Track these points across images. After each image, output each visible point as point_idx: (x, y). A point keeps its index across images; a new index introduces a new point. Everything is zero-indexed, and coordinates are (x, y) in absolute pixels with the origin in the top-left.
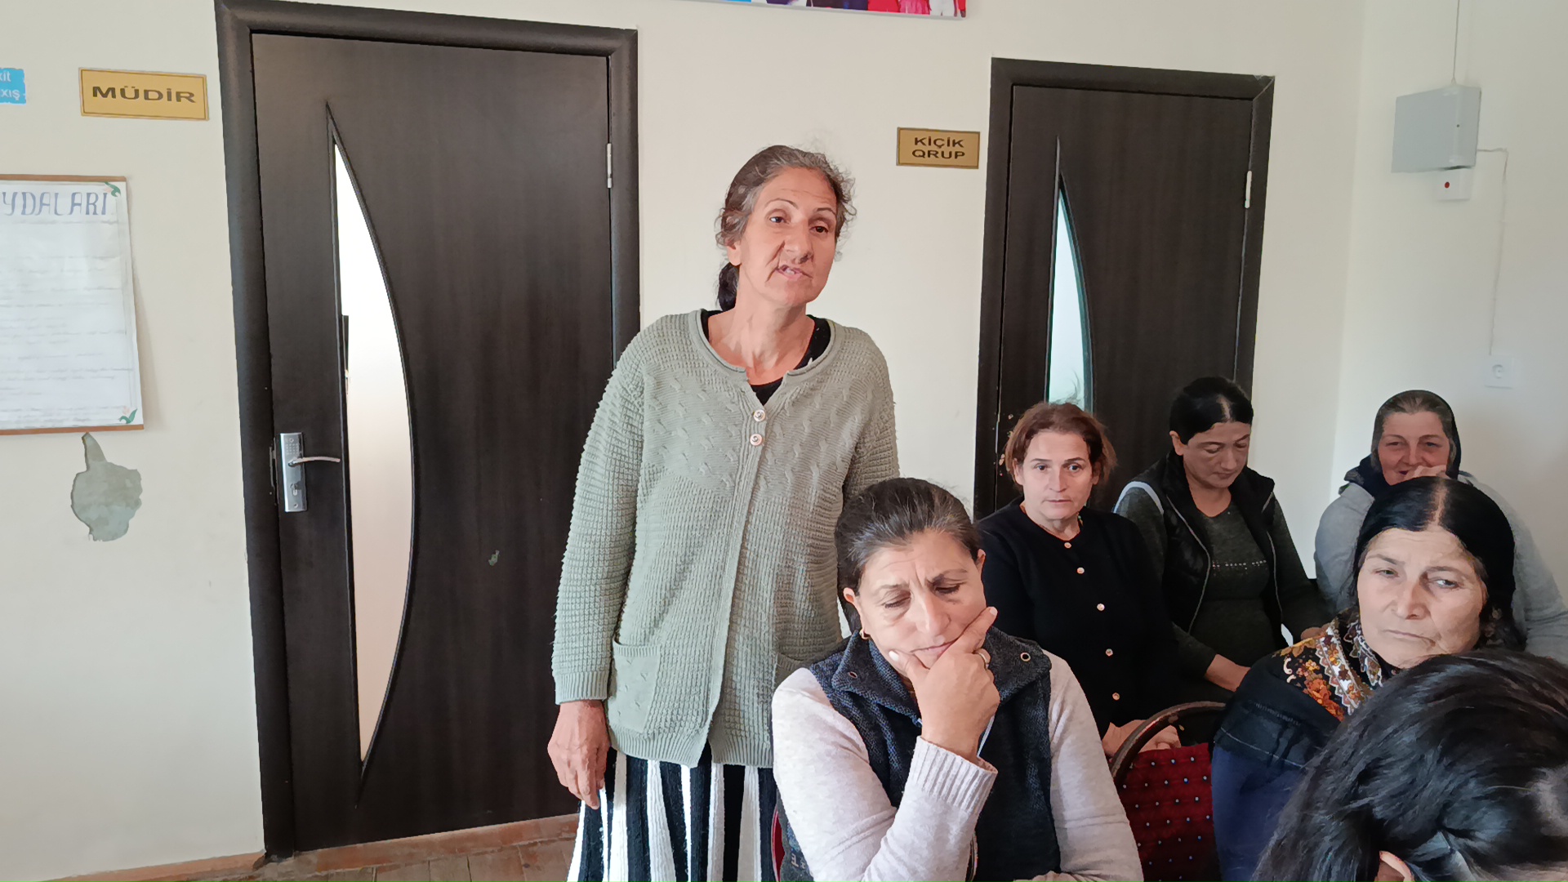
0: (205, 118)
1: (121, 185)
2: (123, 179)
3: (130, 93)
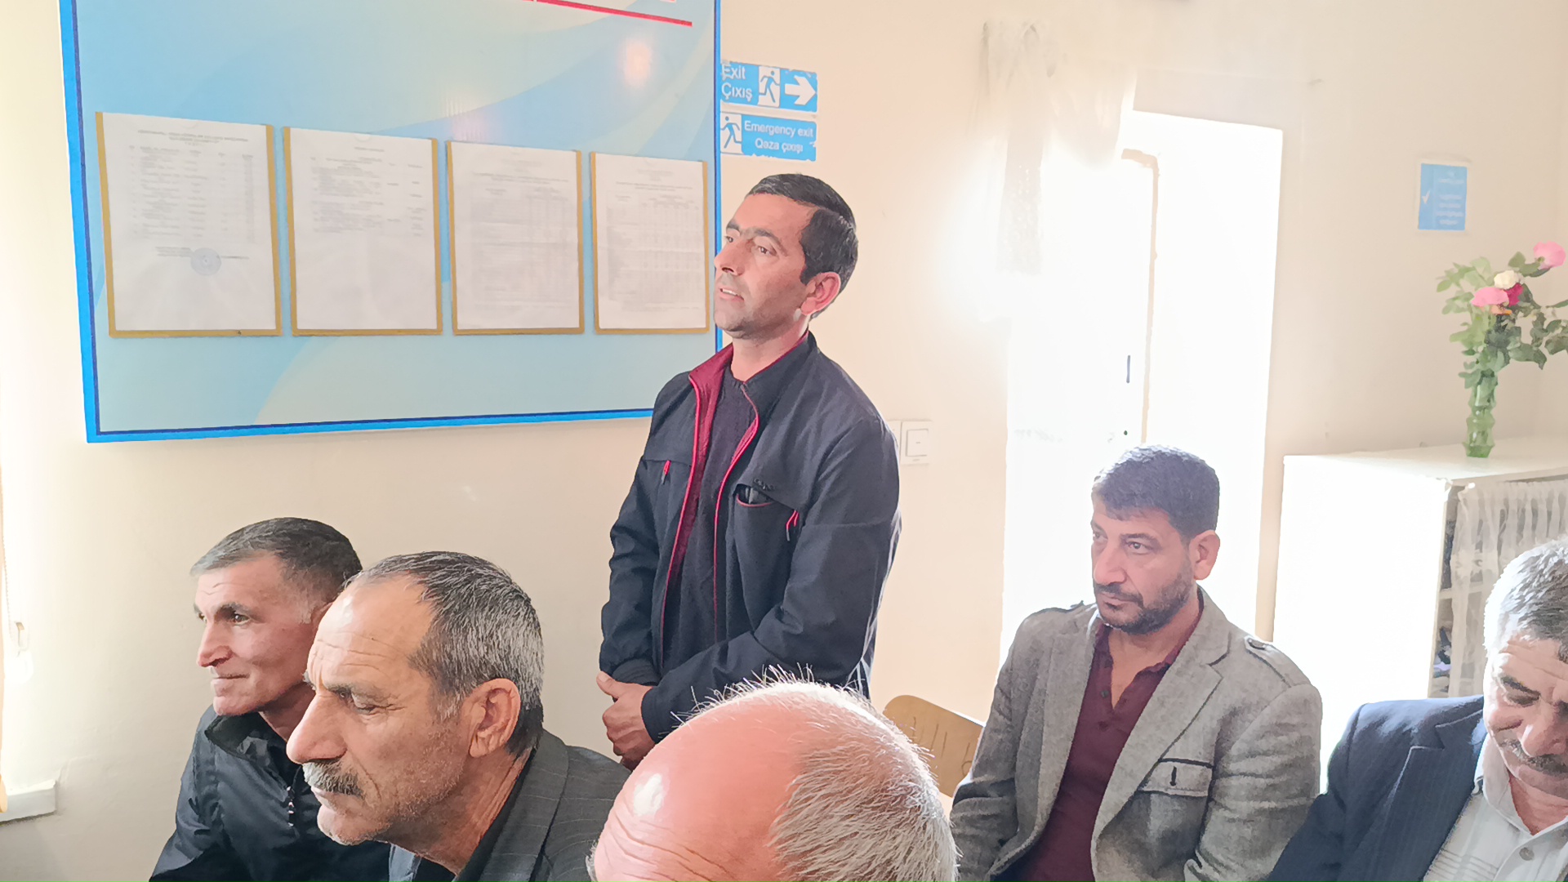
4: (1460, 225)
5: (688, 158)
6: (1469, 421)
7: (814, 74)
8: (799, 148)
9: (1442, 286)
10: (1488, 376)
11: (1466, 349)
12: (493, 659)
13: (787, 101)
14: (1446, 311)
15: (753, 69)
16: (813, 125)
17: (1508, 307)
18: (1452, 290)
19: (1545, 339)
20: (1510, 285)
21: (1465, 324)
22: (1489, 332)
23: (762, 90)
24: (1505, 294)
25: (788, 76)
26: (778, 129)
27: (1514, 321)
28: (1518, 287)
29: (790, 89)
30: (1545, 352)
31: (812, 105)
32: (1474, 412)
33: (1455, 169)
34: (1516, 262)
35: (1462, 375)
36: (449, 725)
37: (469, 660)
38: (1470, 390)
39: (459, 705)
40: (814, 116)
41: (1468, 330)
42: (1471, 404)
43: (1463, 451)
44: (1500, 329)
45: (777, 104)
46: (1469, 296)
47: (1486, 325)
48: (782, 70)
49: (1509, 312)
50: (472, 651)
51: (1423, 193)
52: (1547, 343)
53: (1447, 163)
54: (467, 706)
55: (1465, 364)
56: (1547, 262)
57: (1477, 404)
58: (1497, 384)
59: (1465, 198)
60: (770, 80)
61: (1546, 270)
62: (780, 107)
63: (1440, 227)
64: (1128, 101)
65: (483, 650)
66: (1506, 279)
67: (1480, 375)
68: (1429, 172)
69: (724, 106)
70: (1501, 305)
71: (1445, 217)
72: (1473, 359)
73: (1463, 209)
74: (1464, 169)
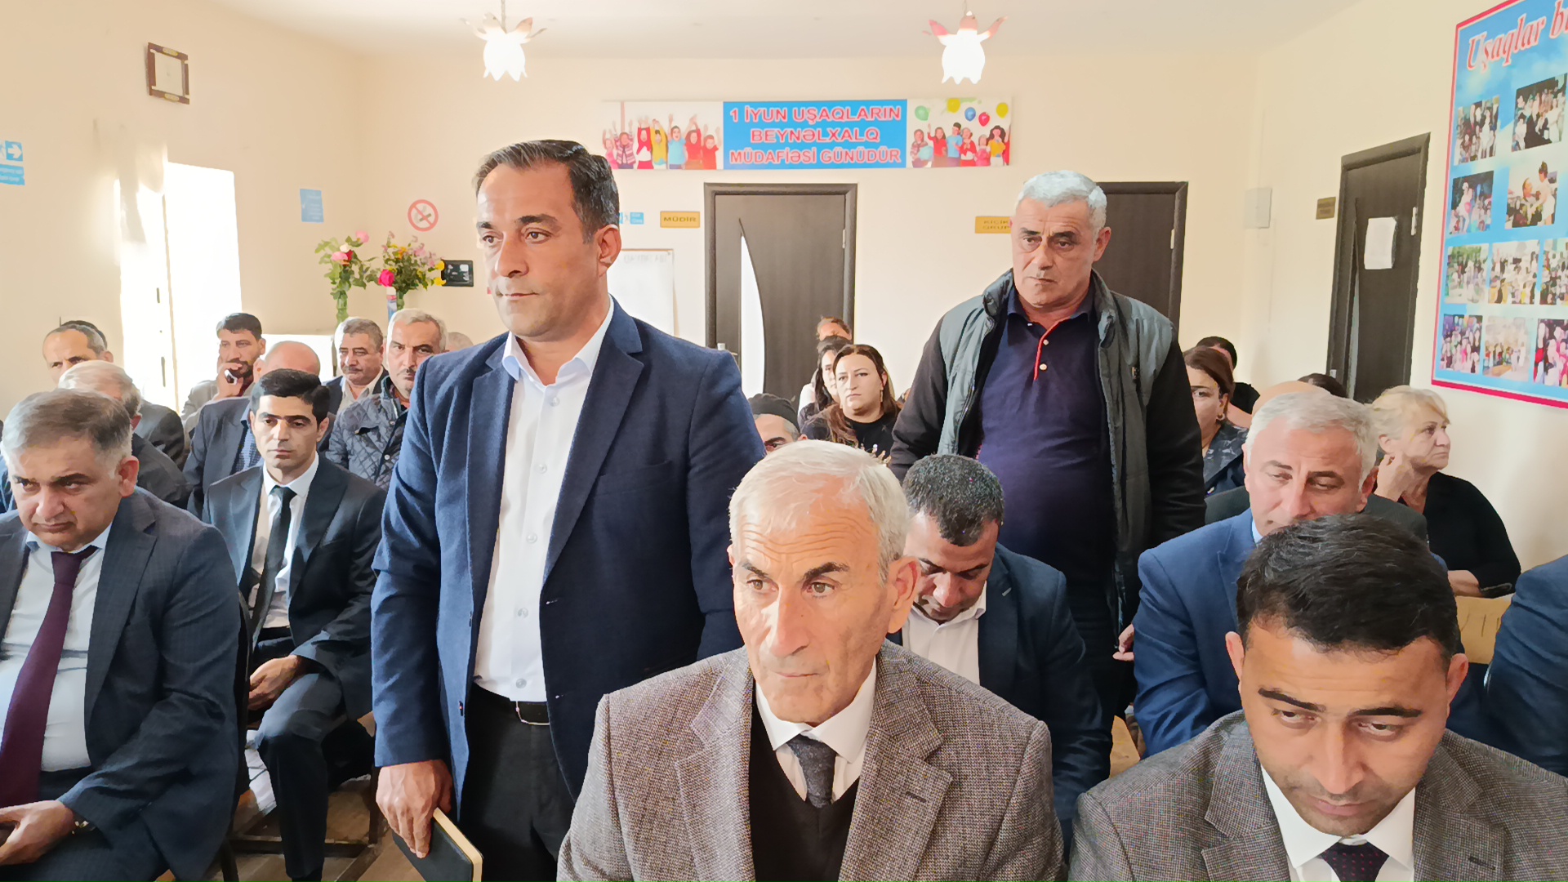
0: (699, 226)
1: (671, 252)
2: (672, 250)
3: (675, 219)
4: (321, 219)
7: (20, 143)
8: (17, 179)
10: (343, 294)
11: (332, 281)
13: (9, 157)
14: (320, 262)
16: (21, 168)
17: (347, 261)
18: (322, 253)
19: (365, 276)
20: (347, 251)
21: (330, 269)
22: (341, 273)
24: (345, 255)
25: (9, 144)
26: (7, 170)
27: (350, 267)
28: (350, 252)
29: (10, 151)
30: (365, 282)
31: (20, 159)
32: (339, 311)
33: (316, 191)
34: (348, 240)
35: (332, 294)
38: (336, 301)
40: (23, 164)
41: (331, 272)
42: (337, 306)
44: (345, 271)
46: (329, 256)
47: (339, 270)
51: (302, 203)
53: (312, 188)
55: (333, 289)
56: (363, 241)
57: (340, 308)
58: (347, 297)
59: (322, 206)
61: (363, 245)
62: (7, 159)
63: (312, 220)
64: (165, 158)
66: (345, 248)
67: (339, 293)
68: (303, 193)
70: (344, 260)
71: (314, 216)
72: (335, 286)
73: (322, 211)
74: (320, 191)
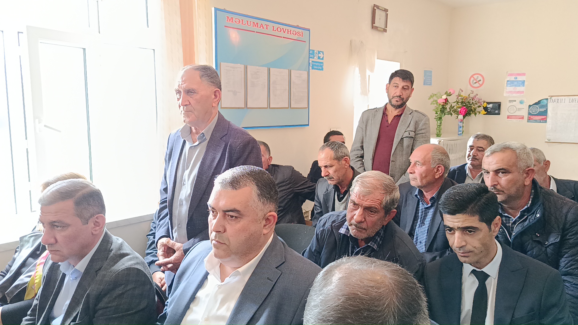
4: (431, 84)
5: (305, 71)
6: (437, 129)
7: (323, 52)
8: (321, 68)
9: (429, 99)
10: (440, 118)
11: (436, 112)
12: (343, 155)
13: (319, 58)
14: (431, 104)
15: (313, 51)
16: (323, 63)
17: (444, 103)
18: (432, 100)
19: (452, 110)
20: (445, 98)
21: (435, 107)
22: (441, 109)
23: (315, 55)
24: (445, 100)
25: (319, 52)
26: (317, 64)
27: (446, 106)
28: (447, 98)
29: (319, 55)
30: (452, 113)
31: (323, 59)
32: (438, 126)
33: (430, 71)
34: (446, 93)
35: (435, 118)
36: (341, 165)
37: (340, 156)
38: (437, 122)
39: (341, 162)
40: (323, 61)
41: (436, 108)
42: (437, 125)
43: (436, 135)
44: (443, 108)
45: (317, 58)
46: (436, 101)
47: (441, 107)
48: (318, 51)
49: (445, 104)
50: (340, 155)
51: (424, 77)
52: (453, 111)
53: (429, 70)
54: (342, 162)
55: (435, 116)
56: (451, 93)
57: (438, 125)
58: (442, 120)
59: (431, 78)
60: (316, 53)
61: (452, 95)
62: (318, 59)
63: (427, 85)
64: (376, 57)
65: (341, 154)
66: (444, 97)
67: (439, 118)
68: (425, 71)
69: (310, 59)
70: (443, 103)
71: (428, 82)
72: (437, 115)
73: (431, 81)
74: (431, 71)
